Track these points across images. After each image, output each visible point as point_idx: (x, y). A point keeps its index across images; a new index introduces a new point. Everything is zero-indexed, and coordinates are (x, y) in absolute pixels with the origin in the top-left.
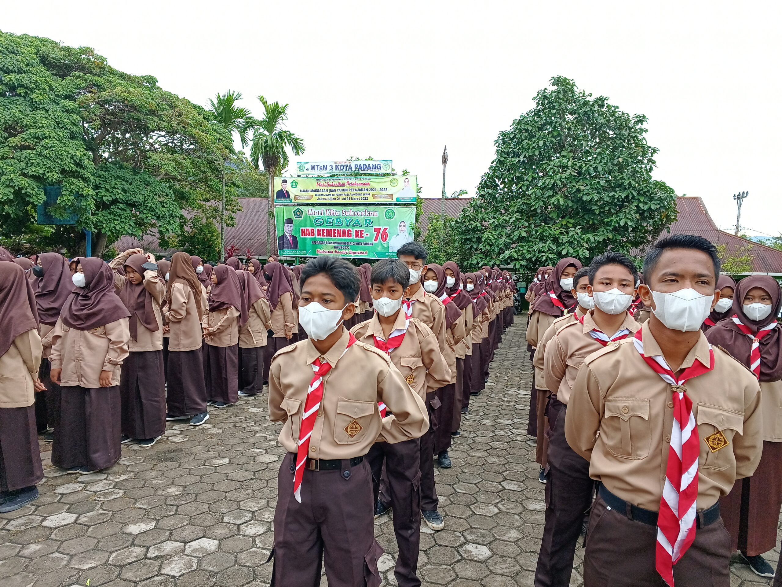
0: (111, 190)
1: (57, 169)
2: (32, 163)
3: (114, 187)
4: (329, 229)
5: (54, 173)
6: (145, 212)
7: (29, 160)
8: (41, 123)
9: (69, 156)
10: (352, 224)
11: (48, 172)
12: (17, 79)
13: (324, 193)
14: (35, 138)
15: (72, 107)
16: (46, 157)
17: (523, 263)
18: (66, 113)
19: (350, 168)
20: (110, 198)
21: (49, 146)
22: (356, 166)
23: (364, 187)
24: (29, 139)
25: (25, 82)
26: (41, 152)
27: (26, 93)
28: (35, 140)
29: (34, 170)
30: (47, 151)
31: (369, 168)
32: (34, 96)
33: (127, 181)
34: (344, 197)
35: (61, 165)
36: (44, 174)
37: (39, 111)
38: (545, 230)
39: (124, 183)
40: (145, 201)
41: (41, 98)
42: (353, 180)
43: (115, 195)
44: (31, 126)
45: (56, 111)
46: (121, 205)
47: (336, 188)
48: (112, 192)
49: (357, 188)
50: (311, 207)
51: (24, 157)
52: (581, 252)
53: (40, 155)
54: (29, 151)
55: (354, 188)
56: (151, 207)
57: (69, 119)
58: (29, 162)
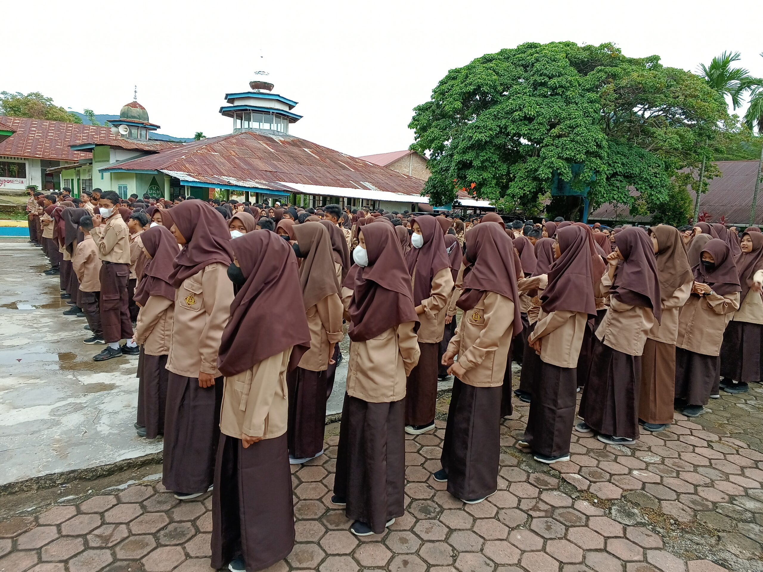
0: (612, 165)
1: (584, 151)
2: (567, 148)
3: (616, 162)
5: (582, 154)
6: (640, 182)
7: (565, 145)
8: (575, 115)
9: (593, 139)
11: (577, 154)
12: (558, 82)
14: (569, 127)
15: (595, 97)
16: (577, 142)
18: (590, 104)
20: (611, 172)
21: (580, 132)
24: (566, 128)
25: (564, 83)
26: (574, 139)
27: (563, 91)
28: (570, 129)
29: (568, 153)
30: (579, 137)
32: (568, 93)
33: (625, 156)
35: (587, 147)
36: (575, 156)
37: (571, 105)
39: (623, 157)
40: (641, 172)
41: (574, 94)
43: (615, 169)
44: (567, 118)
45: (583, 103)
46: (619, 177)
48: (614, 166)
51: (561, 143)
53: (572, 141)
54: (565, 138)
56: (646, 178)
57: (592, 108)
58: (564, 147)
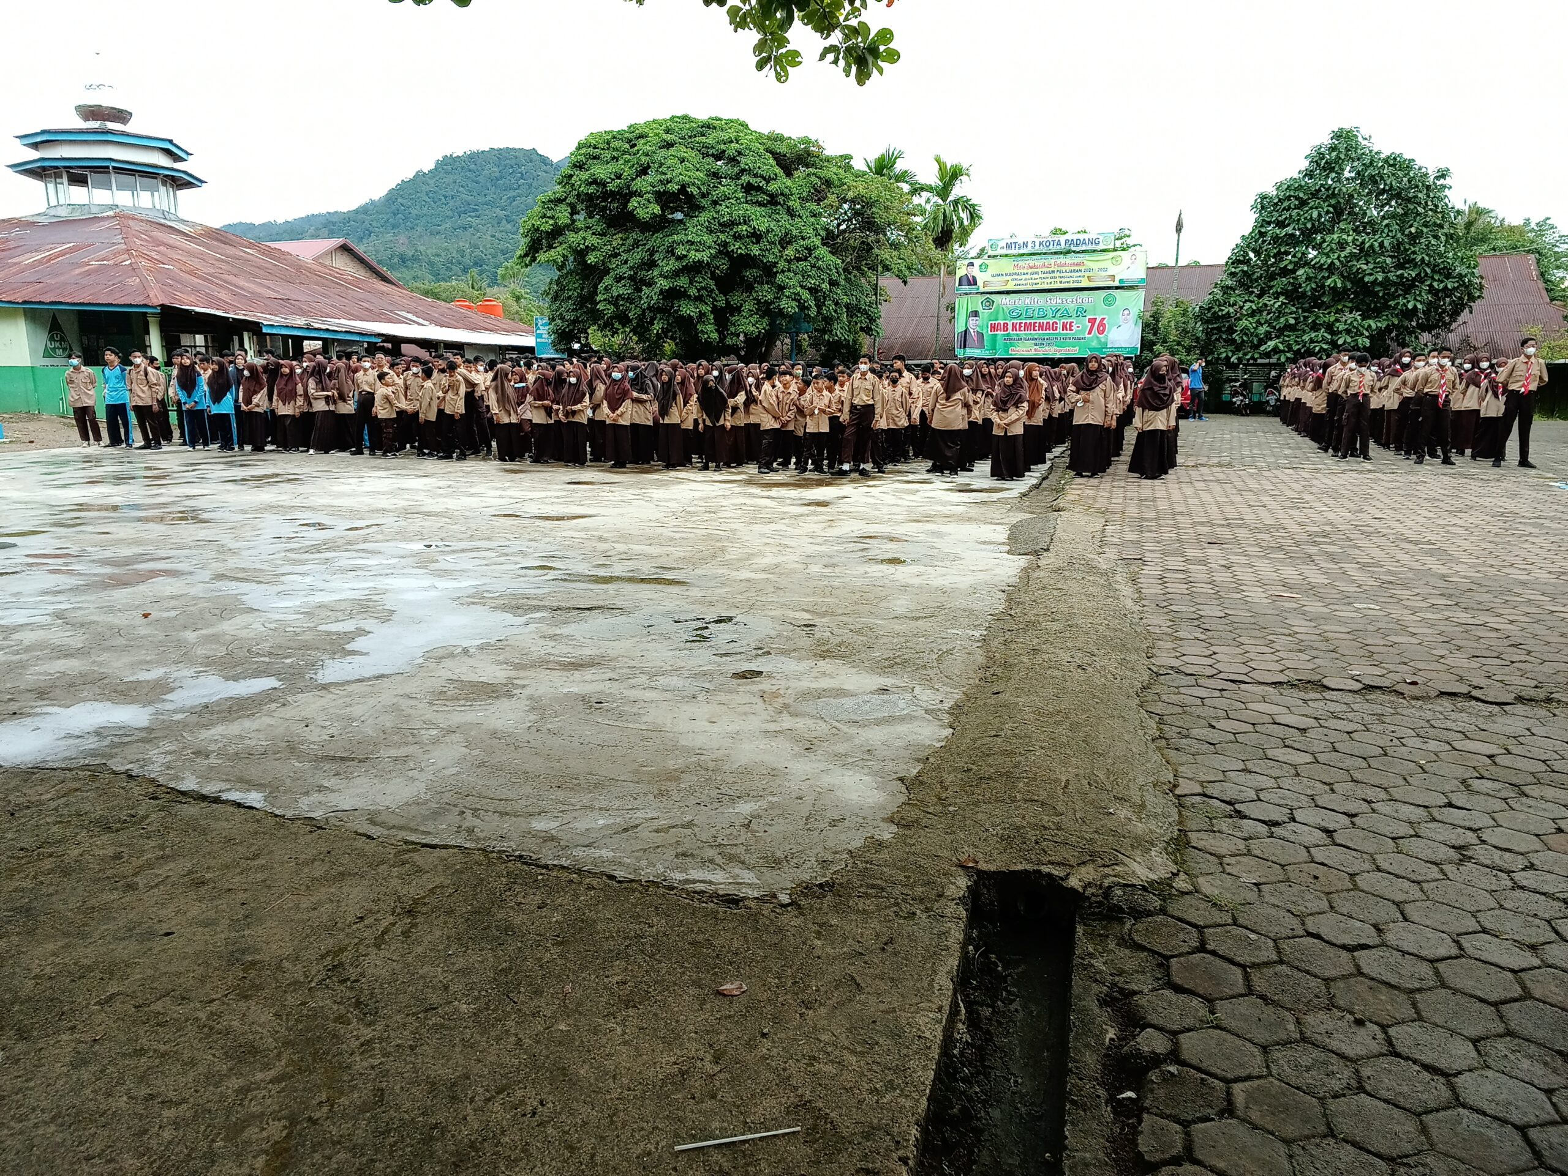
4: (1028, 321)
10: (1058, 315)
13: (1023, 277)
17: (1289, 355)
19: (1059, 244)
22: (1067, 241)
23: (1076, 268)
31: (1084, 242)
34: (1049, 281)
38: (1318, 317)
42: (1061, 259)
47: (1039, 270)
49: (1068, 269)
50: (1004, 296)
52: (1360, 341)
55: (1064, 269)
